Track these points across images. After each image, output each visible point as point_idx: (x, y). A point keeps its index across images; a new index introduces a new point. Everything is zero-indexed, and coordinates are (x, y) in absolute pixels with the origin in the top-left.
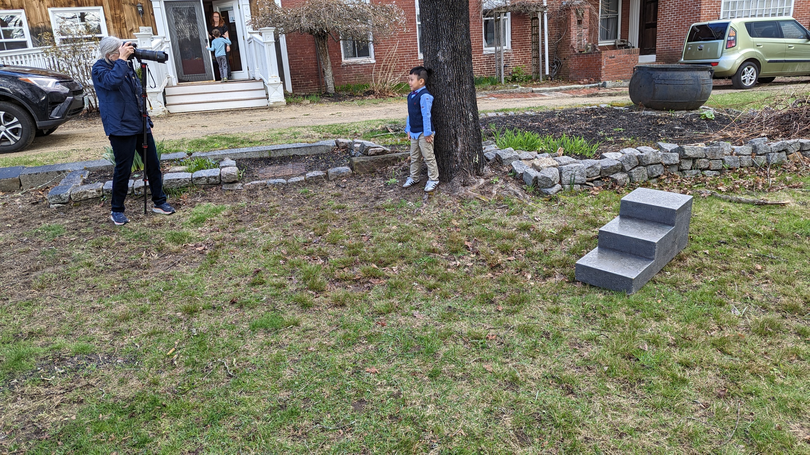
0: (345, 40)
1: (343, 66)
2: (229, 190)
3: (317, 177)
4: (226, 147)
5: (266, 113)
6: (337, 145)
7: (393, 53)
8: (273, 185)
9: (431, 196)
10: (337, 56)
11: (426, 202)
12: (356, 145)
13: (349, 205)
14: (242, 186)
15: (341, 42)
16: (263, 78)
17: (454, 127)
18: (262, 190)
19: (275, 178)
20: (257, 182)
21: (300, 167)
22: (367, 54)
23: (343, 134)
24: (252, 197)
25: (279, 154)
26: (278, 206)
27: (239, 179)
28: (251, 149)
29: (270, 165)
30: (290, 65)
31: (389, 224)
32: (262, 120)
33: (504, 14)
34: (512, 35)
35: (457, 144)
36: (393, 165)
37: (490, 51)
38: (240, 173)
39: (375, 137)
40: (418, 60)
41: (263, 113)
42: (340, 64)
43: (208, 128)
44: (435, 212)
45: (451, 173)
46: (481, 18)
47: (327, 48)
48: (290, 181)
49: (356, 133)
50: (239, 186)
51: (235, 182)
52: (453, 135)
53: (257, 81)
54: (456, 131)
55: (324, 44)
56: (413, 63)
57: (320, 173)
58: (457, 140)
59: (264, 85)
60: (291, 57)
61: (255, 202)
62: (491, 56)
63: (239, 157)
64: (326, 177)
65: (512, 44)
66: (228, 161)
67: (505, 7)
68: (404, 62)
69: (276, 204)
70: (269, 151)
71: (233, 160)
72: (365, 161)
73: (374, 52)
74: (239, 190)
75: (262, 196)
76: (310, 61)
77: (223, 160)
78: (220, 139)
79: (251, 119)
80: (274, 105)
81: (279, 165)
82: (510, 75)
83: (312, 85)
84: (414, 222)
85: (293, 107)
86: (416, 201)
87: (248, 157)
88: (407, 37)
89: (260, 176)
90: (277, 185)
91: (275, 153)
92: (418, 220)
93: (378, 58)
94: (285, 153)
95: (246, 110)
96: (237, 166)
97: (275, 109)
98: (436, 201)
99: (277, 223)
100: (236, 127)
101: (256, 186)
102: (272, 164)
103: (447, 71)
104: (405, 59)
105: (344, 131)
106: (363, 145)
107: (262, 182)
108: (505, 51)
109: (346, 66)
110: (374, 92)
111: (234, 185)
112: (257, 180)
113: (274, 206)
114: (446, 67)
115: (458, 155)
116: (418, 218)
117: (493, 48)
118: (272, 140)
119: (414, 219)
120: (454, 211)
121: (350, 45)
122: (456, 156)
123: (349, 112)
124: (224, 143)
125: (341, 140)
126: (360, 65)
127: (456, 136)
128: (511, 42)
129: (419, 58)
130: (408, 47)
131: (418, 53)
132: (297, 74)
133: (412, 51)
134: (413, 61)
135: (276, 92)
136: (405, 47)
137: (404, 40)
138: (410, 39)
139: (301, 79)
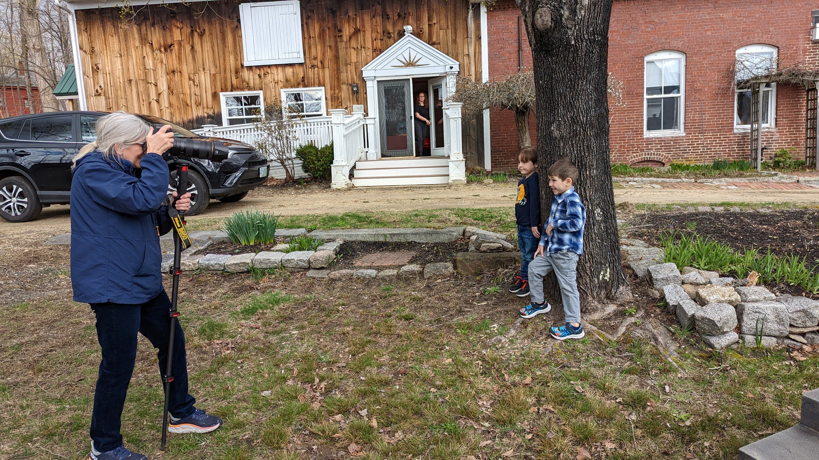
2: (312, 277)
3: (412, 272)
6: (463, 234)
8: (360, 277)
12: (473, 237)
14: (329, 274)
18: (345, 281)
19: (369, 267)
20: (347, 271)
25: (395, 239)
27: (331, 265)
29: (380, 251)
30: (491, 142)
32: (425, 199)
33: (765, 84)
34: (777, 110)
36: (507, 267)
37: (744, 129)
38: (336, 258)
40: (643, 139)
43: (367, 204)
46: (733, 90)
47: (526, 125)
50: (324, 273)
55: (524, 120)
56: (636, 142)
57: (417, 268)
60: (494, 133)
62: (744, 136)
63: (349, 240)
64: (421, 273)
65: (776, 121)
67: (766, 77)
70: (386, 235)
72: (472, 258)
78: (354, 216)
80: (453, 183)
82: (771, 158)
85: (474, 186)
87: (364, 240)
88: (631, 113)
90: (364, 277)
101: (342, 276)
104: (626, 137)
107: (352, 271)
108: (767, 130)
112: (348, 268)
114: (562, 145)
117: (749, 126)
124: (352, 221)
125: (469, 228)
128: (776, 119)
129: (645, 137)
130: (631, 123)
131: (643, 131)
132: (498, 152)
133: (636, 129)
134: (637, 139)
135: (457, 169)
136: (628, 124)
137: (627, 116)
138: (635, 115)
139: (501, 157)
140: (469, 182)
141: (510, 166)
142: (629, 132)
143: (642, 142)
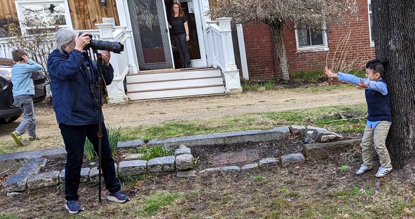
0: (299, 29)
1: (297, 54)
2: (184, 178)
3: (271, 164)
4: (182, 134)
5: (223, 99)
6: (291, 132)
7: (346, 41)
8: (227, 173)
9: (383, 183)
10: (292, 45)
11: (378, 190)
12: (309, 132)
13: (302, 192)
14: (196, 173)
15: (296, 31)
16: (220, 66)
17: (406, 115)
18: (216, 177)
19: (228, 165)
20: (211, 169)
21: (254, 154)
22: (321, 42)
23: (297, 121)
24: (205, 185)
25: (234, 141)
26: (231, 194)
27: (193, 166)
28: (206, 136)
29: (224, 152)
30: (247, 53)
31: (341, 212)
32: (219, 107)
35: (408, 131)
36: (346, 151)
38: (195, 161)
39: (328, 123)
40: (370, 48)
41: (220, 100)
42: (295, 52)
43: (166, 115)
44: (387, 199)
45: (403, 159)
47: (282, 37)
48: (244, 168)
49: (309, 119)
50: (193, 173)
51: (189, 169)
52: (405, 122)
53: (214, 69)
54: (407, 118)
55: (279, 33)
56: (365, 51)
57: (273, 160)
58: (409, 127)
59: (221, 72)
60: (248, 45)
61: (208, 189)
63: (194, 144)
64: (280, 163)
66: (184, 149)
68: (356, 49)
69: (229, 191)
70: (224, 138)
71: (188, 147)
72: (318, 147)
73: (328, 40)
74: (193, 177)
75: (215, 184)
76: (266, 49)
77: (178, 147)
78: (177, 126)
79: (208, 105)
80: (230, 92)
81: (234, 151)
83: (268, 73)
84: (366, 210)
85: (249, 94)
86: (368, 188)
87: (204, 144)
88: (359, 26)
89: (215, 163)
90: (230, 172)
91: (229, 140)
92: (370, 208)
93: (331, 46)
94: (239, 140)
95: (203, 97)
96: (192, 153)
97: (232, 96)
98: (388, 188)
99: (229, 211)
100: (193, 114)
101: (210, 174)
102: (226, 151)
103: (398, 59)
104: (357, 47)
105: (298, 118)
106: (316, 132)
107: (216, 169)
109: (300, 54)
110: (327, 79)
111: (188, 172)
112: (211, 167)
113: (227, 194)
114: (397, 55)
115: (410, 142)
116: (370, 206)
118: (227, 127)
119: (366, 207)
120: (406, 198)
121: (304, 34)
122: (408, 143)
123: (303, 98)
124: (180, 130)
125: (294, 127)
126: (314, 52)
127: (407, 123)
129: (371, 46)
130: (360, 35)
131: (369, 41)
132: (253, 62)
133: (364, 39)
134: (365, 48)
135: (233, 79)
136: (357, 35)
137: (356, 28)
138: (363, 28)
139: (257, 66)
140: (245, 90)
141: (265, 75)
142: (359, 42)
143: (369, 50)
